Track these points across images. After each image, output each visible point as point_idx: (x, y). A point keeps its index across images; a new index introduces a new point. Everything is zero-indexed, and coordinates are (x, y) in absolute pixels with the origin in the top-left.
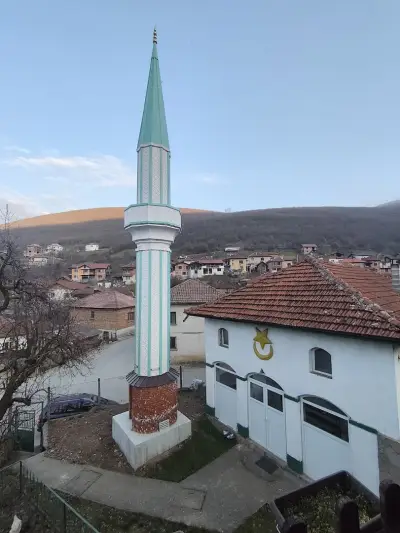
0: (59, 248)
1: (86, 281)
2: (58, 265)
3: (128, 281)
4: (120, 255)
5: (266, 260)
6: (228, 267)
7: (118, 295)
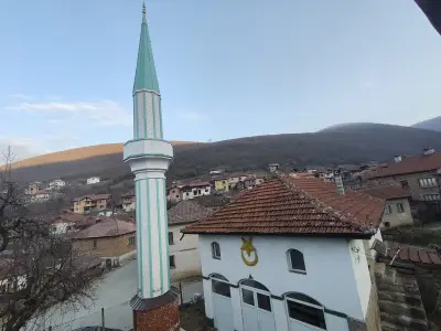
0: (61, 184)
1: (88, 212)
2: (60, 200)
3: (127, 209)
4: (120, 185)
5: (243, 178)
6: (214, 187)
7: (119, 222)
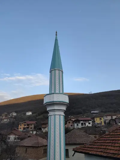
0: (15, 114)
1: (25, 130)
2: (13, 123)
3: (44, 130)
4: (41, 116)
5: (114, 117)
6: (94, 122)
7: (39, 138)
